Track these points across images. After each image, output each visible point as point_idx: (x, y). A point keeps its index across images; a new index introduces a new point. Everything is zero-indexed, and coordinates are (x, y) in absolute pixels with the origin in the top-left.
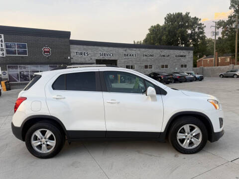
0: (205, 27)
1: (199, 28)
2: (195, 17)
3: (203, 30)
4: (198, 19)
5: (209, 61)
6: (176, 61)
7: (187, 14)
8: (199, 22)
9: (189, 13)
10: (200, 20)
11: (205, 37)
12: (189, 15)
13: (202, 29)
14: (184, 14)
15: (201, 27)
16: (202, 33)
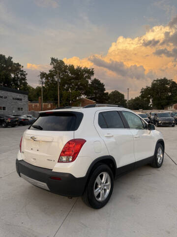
0: (27, 74)
1: (21, 75)
2: (18, 63)
3: (26, 77)
4: (20, 65)
5: (33, 106)
6: (13, 103)
7: (10, 58)
8: (22, 69)
9: (11, 58)
10: (22, 67)
11: (26, 83)
12: (12, 60)
13: (24, 75)
14: (7, 57)
15: (23, 74)
16: (24, 79)
